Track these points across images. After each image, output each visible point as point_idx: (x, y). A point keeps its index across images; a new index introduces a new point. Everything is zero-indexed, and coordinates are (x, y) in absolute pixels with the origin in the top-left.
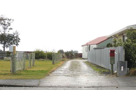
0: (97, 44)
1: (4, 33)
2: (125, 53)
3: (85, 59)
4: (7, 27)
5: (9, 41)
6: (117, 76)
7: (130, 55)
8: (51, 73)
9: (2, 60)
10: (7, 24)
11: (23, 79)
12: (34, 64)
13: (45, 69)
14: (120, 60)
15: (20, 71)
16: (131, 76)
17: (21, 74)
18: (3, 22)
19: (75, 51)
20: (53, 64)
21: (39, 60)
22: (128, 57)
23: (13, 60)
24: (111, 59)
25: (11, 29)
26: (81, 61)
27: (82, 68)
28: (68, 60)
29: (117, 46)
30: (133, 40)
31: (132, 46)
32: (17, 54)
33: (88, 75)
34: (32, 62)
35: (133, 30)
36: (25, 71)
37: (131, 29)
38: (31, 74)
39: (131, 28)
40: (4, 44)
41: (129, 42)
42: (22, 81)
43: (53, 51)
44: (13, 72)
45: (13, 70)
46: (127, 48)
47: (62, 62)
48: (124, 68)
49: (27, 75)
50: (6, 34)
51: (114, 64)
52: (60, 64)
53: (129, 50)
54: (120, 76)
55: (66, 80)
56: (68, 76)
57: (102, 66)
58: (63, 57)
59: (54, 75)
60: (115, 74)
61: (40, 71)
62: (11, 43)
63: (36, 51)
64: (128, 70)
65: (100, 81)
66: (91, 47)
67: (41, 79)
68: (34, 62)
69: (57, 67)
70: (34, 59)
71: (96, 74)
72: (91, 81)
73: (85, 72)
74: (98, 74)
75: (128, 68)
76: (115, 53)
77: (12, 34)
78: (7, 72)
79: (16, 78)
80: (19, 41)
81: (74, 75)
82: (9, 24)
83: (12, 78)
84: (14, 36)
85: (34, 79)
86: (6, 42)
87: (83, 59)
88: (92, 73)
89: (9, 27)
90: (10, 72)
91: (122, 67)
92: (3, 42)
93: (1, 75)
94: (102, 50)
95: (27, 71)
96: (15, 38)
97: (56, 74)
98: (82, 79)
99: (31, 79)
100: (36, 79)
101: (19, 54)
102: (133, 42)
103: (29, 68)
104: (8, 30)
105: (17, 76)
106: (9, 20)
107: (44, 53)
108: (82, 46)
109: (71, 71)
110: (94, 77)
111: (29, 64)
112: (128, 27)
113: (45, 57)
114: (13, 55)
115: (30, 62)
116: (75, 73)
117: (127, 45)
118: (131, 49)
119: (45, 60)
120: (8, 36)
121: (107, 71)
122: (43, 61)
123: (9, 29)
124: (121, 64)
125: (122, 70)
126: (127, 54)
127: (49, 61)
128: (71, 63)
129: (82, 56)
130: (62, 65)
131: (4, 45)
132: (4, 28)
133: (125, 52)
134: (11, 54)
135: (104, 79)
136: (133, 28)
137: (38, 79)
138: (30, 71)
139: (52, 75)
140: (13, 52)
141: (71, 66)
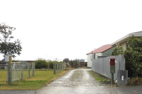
0: (102, 52)
1: (4, 41)
2: (126, 62)
3: (90, 68)
4: (8, 35)
5: (10, 50)
6: (117, 86)
7: (131, 64)
8: (49, 83)
9: (3, 70)
10: (8, 32)
11: (18, 90)
12: (34, 74)
13: (45, 79)
14: (121, 69)
15: (18, 81)
16: (132, 85)
17: (17, 85)
18: (3, 30)
19: (81, 60)
20: (55, 73)
21: (41, 70)
22: (128, 66)
23: (9, 70)
24: (111, 68)
25: (12, 37)
26: (85, 71)
27: (84, 78)
28: (72, 69)
29: (117, 55)
30: (135, 48)
31: (133, 54)
32: (13, 64)
33: (88, 86)
34: (31, 72)
35: (135, 37)
36: (23, 82)
37: (132, 37)
38: (28, 85)
39: (133, 35)
40: (5, 53)
41: (130, 50)
42: (18, 91)
43: (56, 60)
44: (9, 82)
45: (9, 80)
46: (127, 56)
47: (64, 72)
48: (124, 78)
49: (24, 85)
50: (7, 43)
51: (115, 73)
52: (62, 74)
53: (130, 59)
54: (120, 85)
55: (63, 91)
56: (66, 86)
57: (105, 75)
58: (67, 66)
59: (52, 86)
60: (116, 84)
61: (38, 81)
62: (13, 52)
63: (38, 60)
64: (129, 80)
65: (99, 92)
66: (96, 55)
67: (37, 89)
68: (34, 72)
69: (57, 77)
70: (33, 69)
71: (96, 84)
72: (89, 92)
73: (85, 82)
74: (98, 84)
75: (128, 77)
76: (115, 61)
77: (13, 43)
78: (3, 83)
79: (11, 89)
80: (20, 50)
81: (73, 85)
82: (10, 33)
83: (8, 89)
84: (16, 45)
85: (29, 90)
86: (7, 51)
87: (88, 67)
88: (92, 83)
89: (10, 36)
90: (6, 83)
91: (123, 77)
92: (4, 51)
93: (1, 85)
94: (105, 58)
95: (25, 81)
96: (17, 47)
97: (54, 85)
98: (81, 90)
99: (27, 90)
100: (33, 90)
101: (16, 63)
102: (135, 50)
103: (28, 78)
104: (8, 38)
105: (13, 87)
106: (10, 28)
107: (46, 62)
108: (87, 54)
109: (71, 81)
110: (93, 87)
111: (28, 74)
112: (130, 34)
113: (48, 66)
114: (9, 65)
115: (29, 71)
116: (74, 83)
117: (127, 54)
118: (132, 58)
119: (47, 69)
120: (8, 45)
121: (108, 81)
122: (45, 70)
123: (10, 37)
124: (121, 73)
125: (123, 79)
126: (127, 63)
127: (52, 70)
128: (74, 73)
129: (87, 65)
130: (64, 75)
131: (5, 55)
132: (5, 36)
133: (126, 60)
134: (7, 64)
135: (103, 89)
136: (135, 36)
137: (34, 90)
138: (28, 81)
139: (50, 85)
140: (9, 62)
141: (73, 76)
